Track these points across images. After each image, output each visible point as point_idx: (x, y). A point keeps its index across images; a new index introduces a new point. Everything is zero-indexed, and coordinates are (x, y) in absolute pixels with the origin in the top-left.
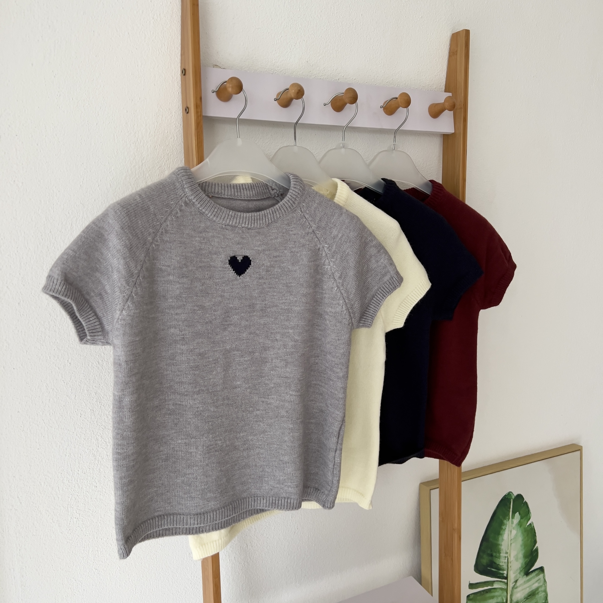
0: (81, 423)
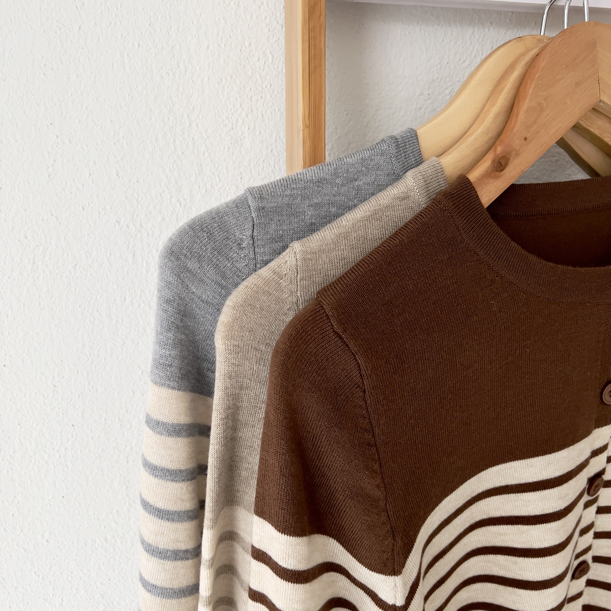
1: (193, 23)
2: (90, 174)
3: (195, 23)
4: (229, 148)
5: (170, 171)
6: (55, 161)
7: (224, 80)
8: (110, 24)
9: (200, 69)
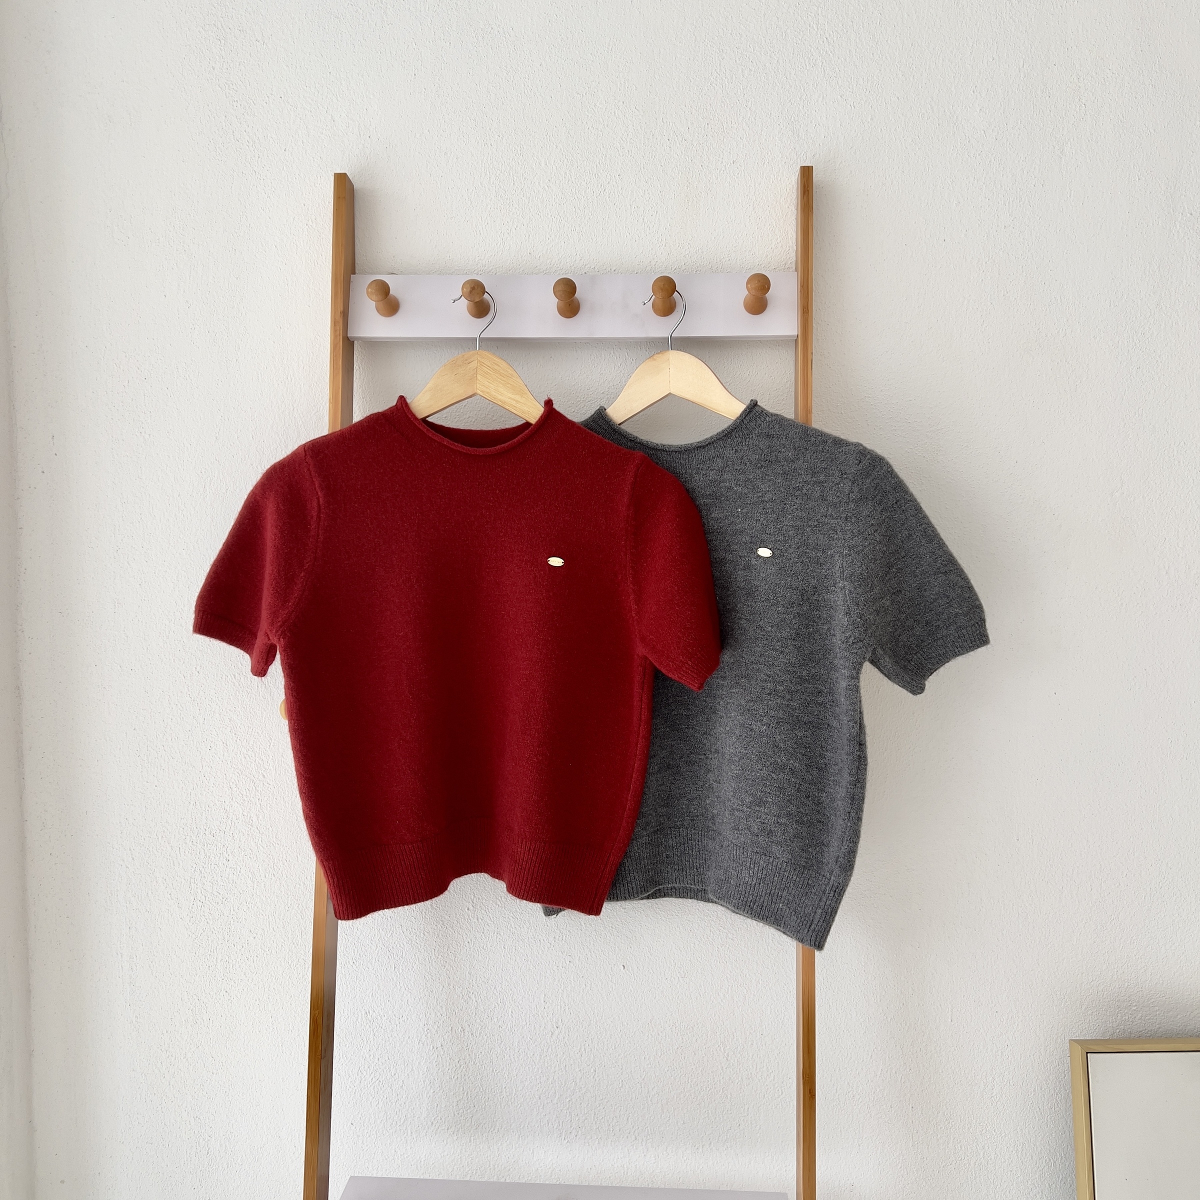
0: (210, 759)
1: (296, 355)
2: (238, 437)
3: (297, 355)
4: (315, 422)
5: (282, 435)
6: (219, 430)
7: (312, 385)
8: (252, 358)
9: (299, 379)
